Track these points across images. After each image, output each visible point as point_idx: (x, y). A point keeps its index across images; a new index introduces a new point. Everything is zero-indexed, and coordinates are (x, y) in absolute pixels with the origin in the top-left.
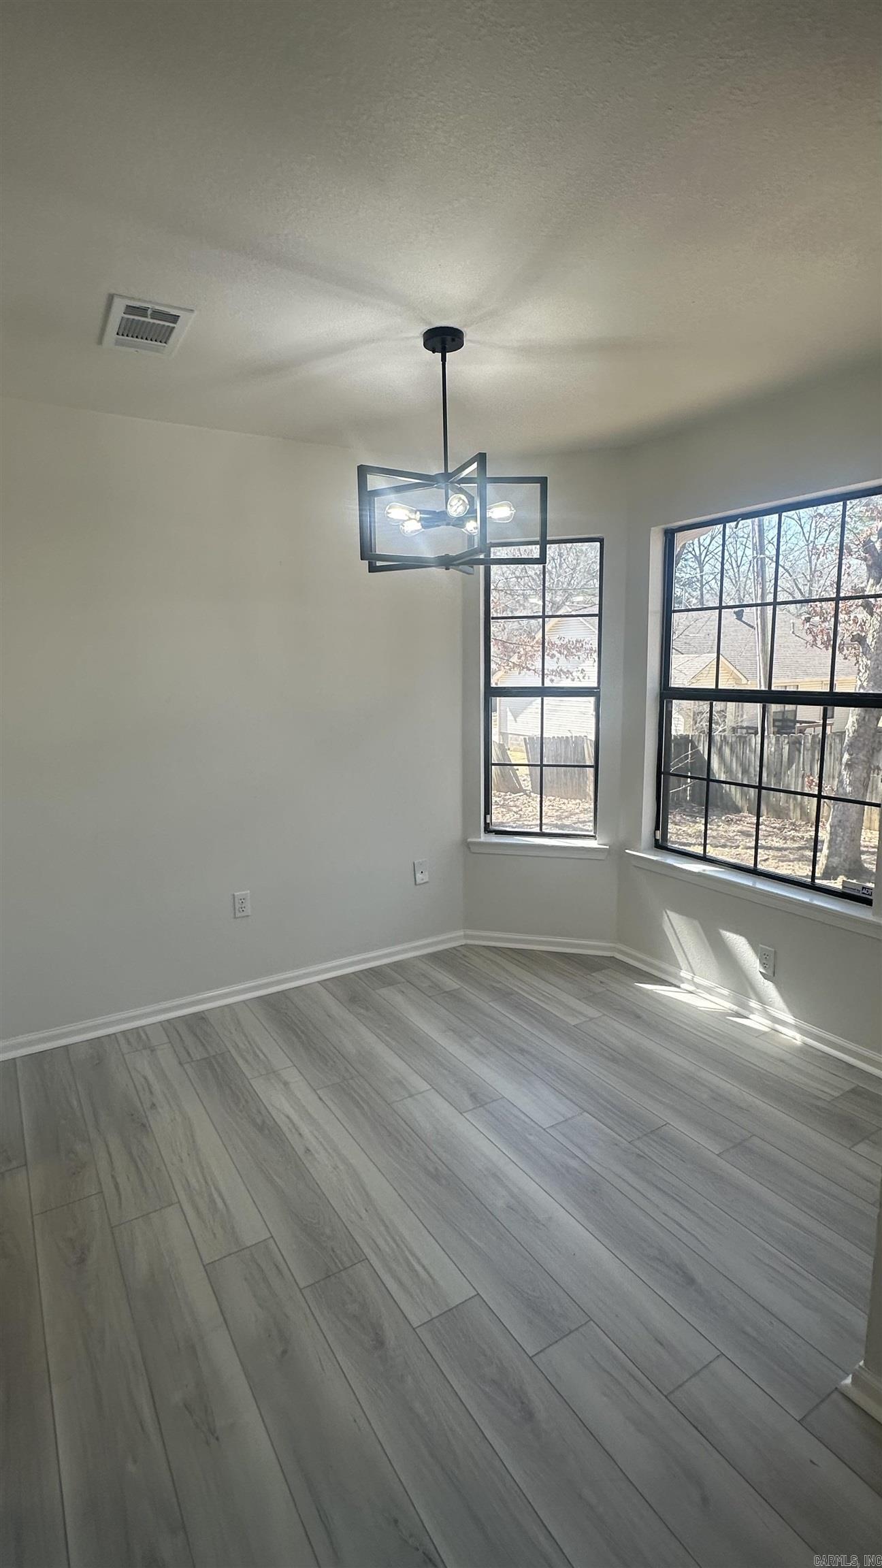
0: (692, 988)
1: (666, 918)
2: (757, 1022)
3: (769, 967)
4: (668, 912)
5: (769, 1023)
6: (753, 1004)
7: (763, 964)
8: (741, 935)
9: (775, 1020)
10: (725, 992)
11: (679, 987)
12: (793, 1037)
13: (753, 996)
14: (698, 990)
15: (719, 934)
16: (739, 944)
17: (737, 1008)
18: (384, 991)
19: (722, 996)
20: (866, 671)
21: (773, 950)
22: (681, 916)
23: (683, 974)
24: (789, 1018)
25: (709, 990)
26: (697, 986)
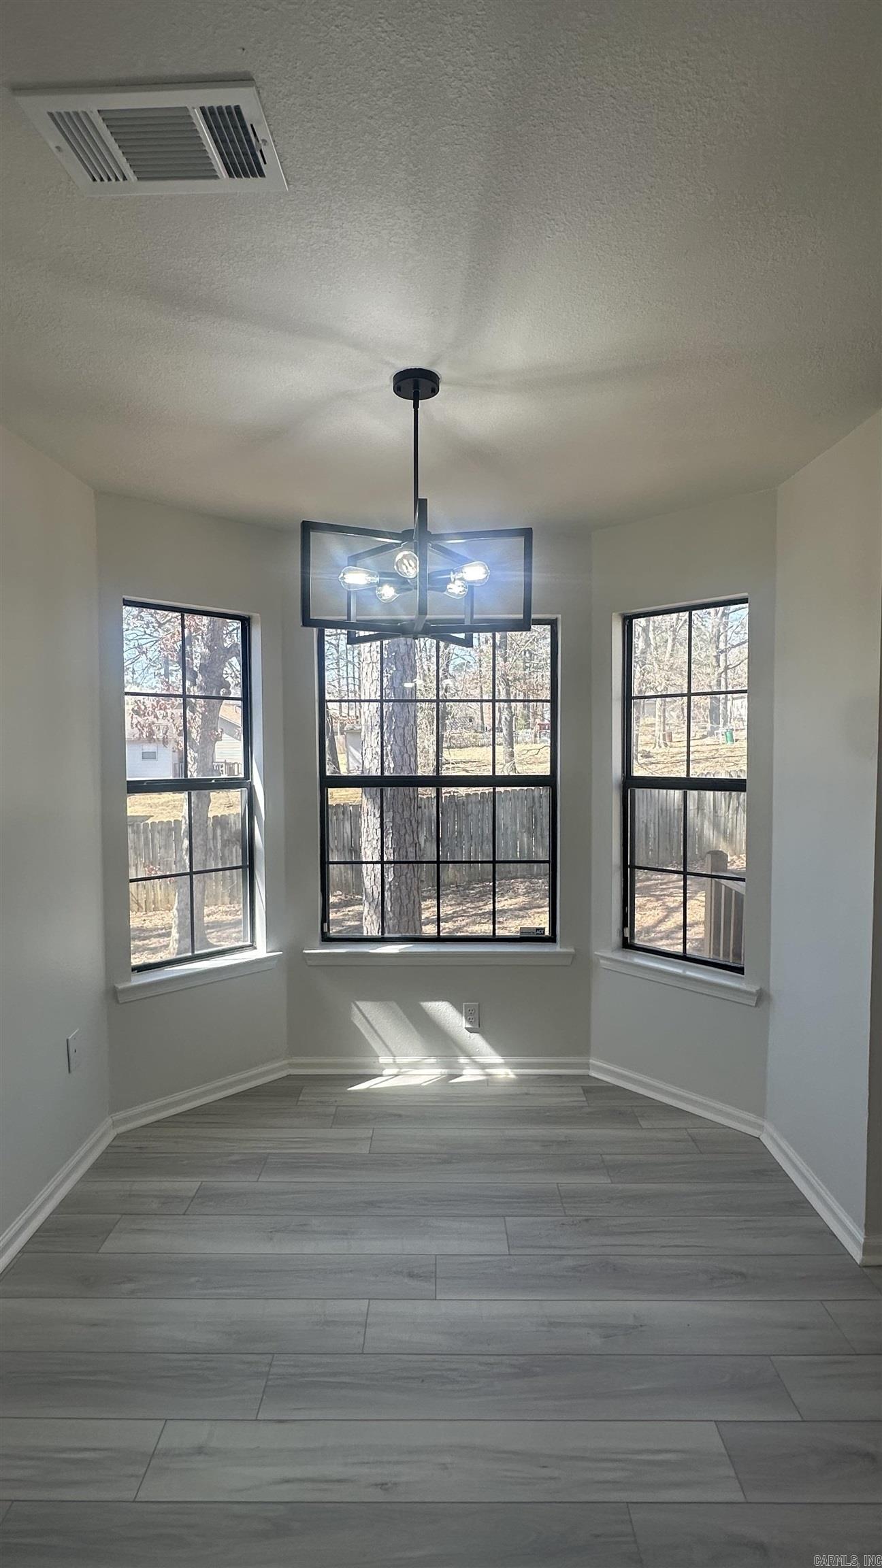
0: (395, 1071)
1: (356, 1009)
2: (470, 1075)
3: (475, 1021)
4: (358, 1003)
5: (479, 1072)
6: (463, 1060)
7: (469, 1020)
8: (443, 1000)
9: (483, 1066)
10: (433, 1060)
11: (381, 1076)
12: (505, 1073)
13: (460, 1053)
14: (402, 1070)
15: (420, 1005)
16: (444, 1011)
17: (447, 1070)
18: (110, 1245)
19: (431, 1066)
20: (194, 763)
21: (477, 1003)
22: (373, 1003)
23: (382, 1060)
24: (498, 1059)
25: (414, 1066)
26: (399, 1066)
